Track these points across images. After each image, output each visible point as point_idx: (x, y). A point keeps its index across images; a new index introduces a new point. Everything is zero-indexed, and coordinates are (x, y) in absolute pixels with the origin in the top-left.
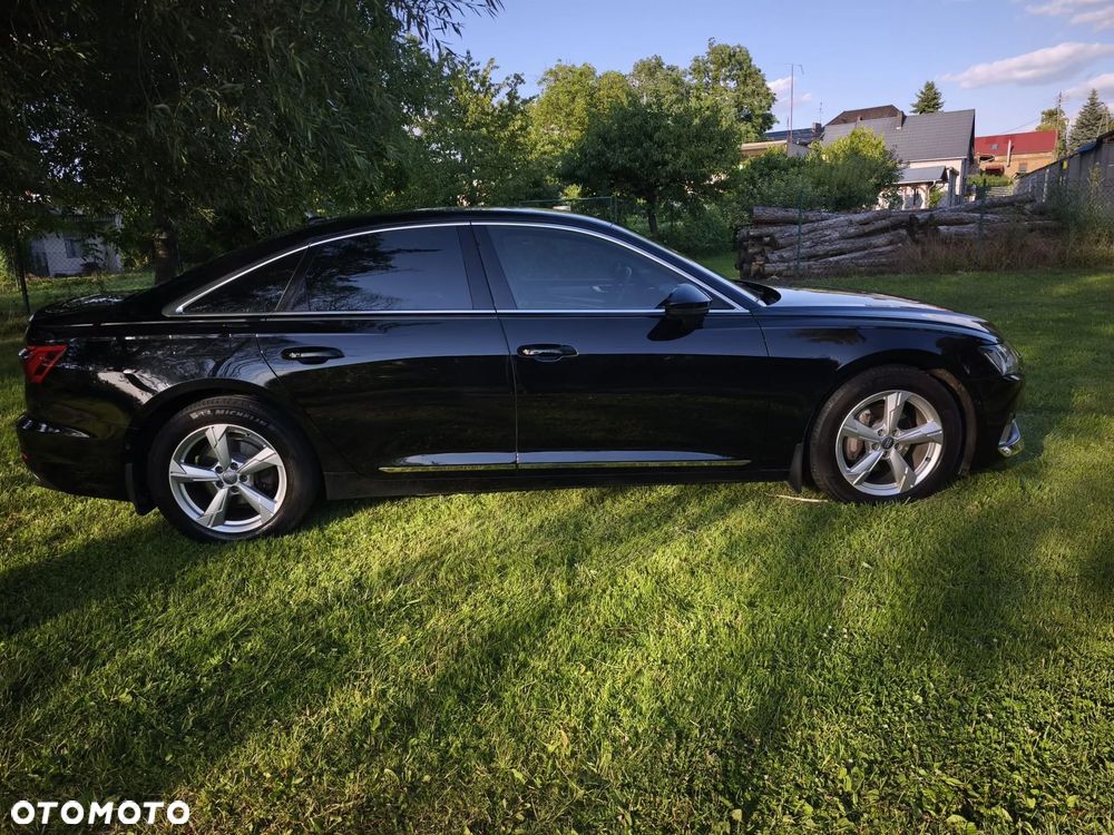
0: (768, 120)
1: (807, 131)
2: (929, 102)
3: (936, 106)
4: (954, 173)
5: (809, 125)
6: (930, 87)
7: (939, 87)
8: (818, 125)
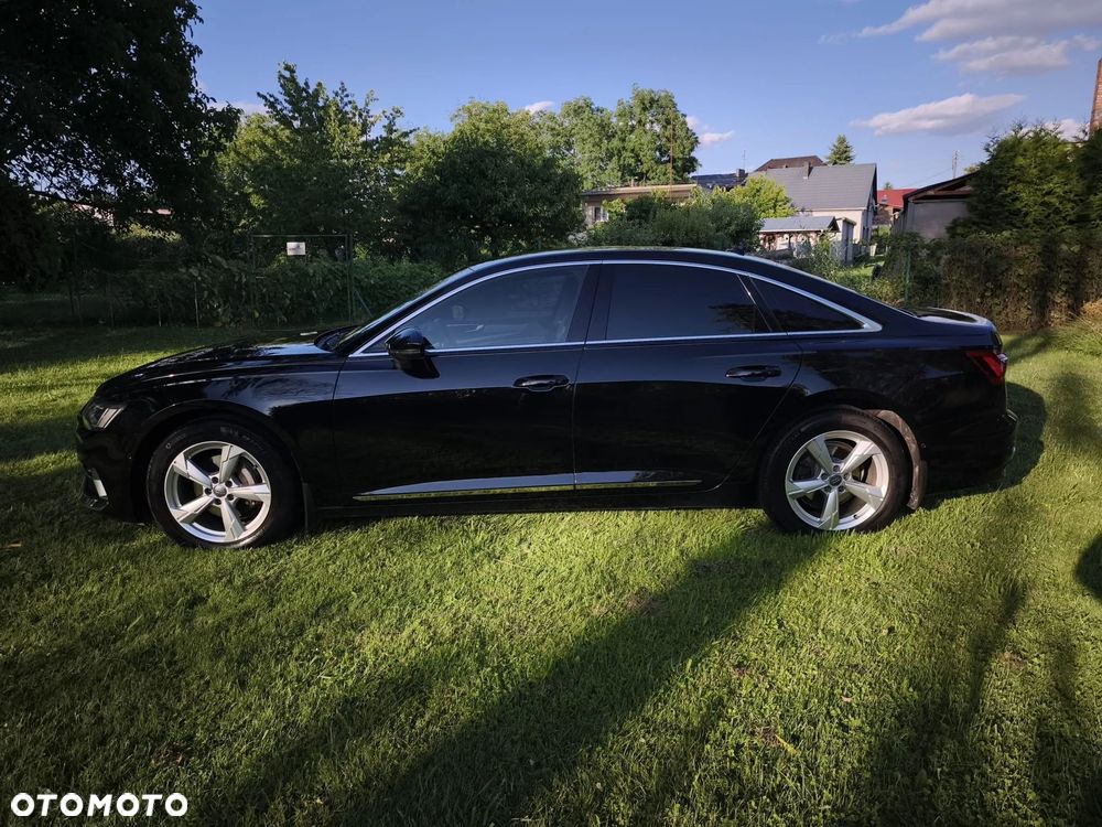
0: (690, 164)
1: (732, 176)
2: (842, 155)
3: (848, 159)
4: (849, 224)
5: (734, 171)
6: (842, 141)
7: (850, 142)
8: (741, 172)
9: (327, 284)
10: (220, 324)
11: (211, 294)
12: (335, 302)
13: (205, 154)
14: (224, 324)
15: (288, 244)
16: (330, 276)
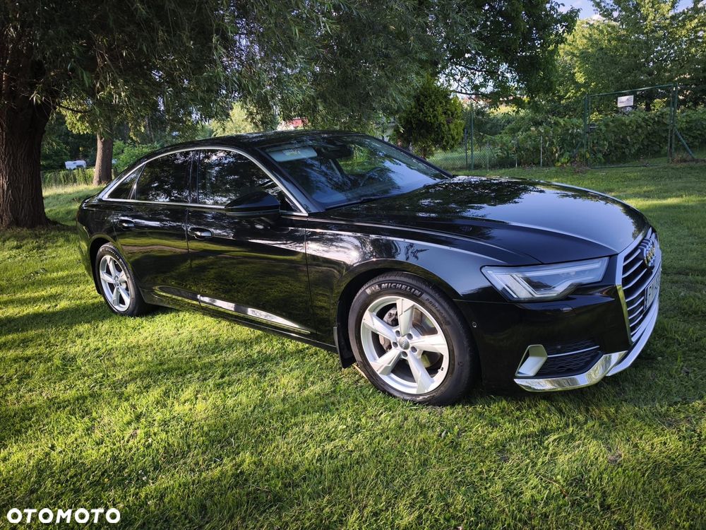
9: (640, 131)
10: (559, 164)
11: (552, 144)
12: (646, 144)
13: (551, 48)
14: (563, 164)
15: (619, 98)
16: (643, 124)
